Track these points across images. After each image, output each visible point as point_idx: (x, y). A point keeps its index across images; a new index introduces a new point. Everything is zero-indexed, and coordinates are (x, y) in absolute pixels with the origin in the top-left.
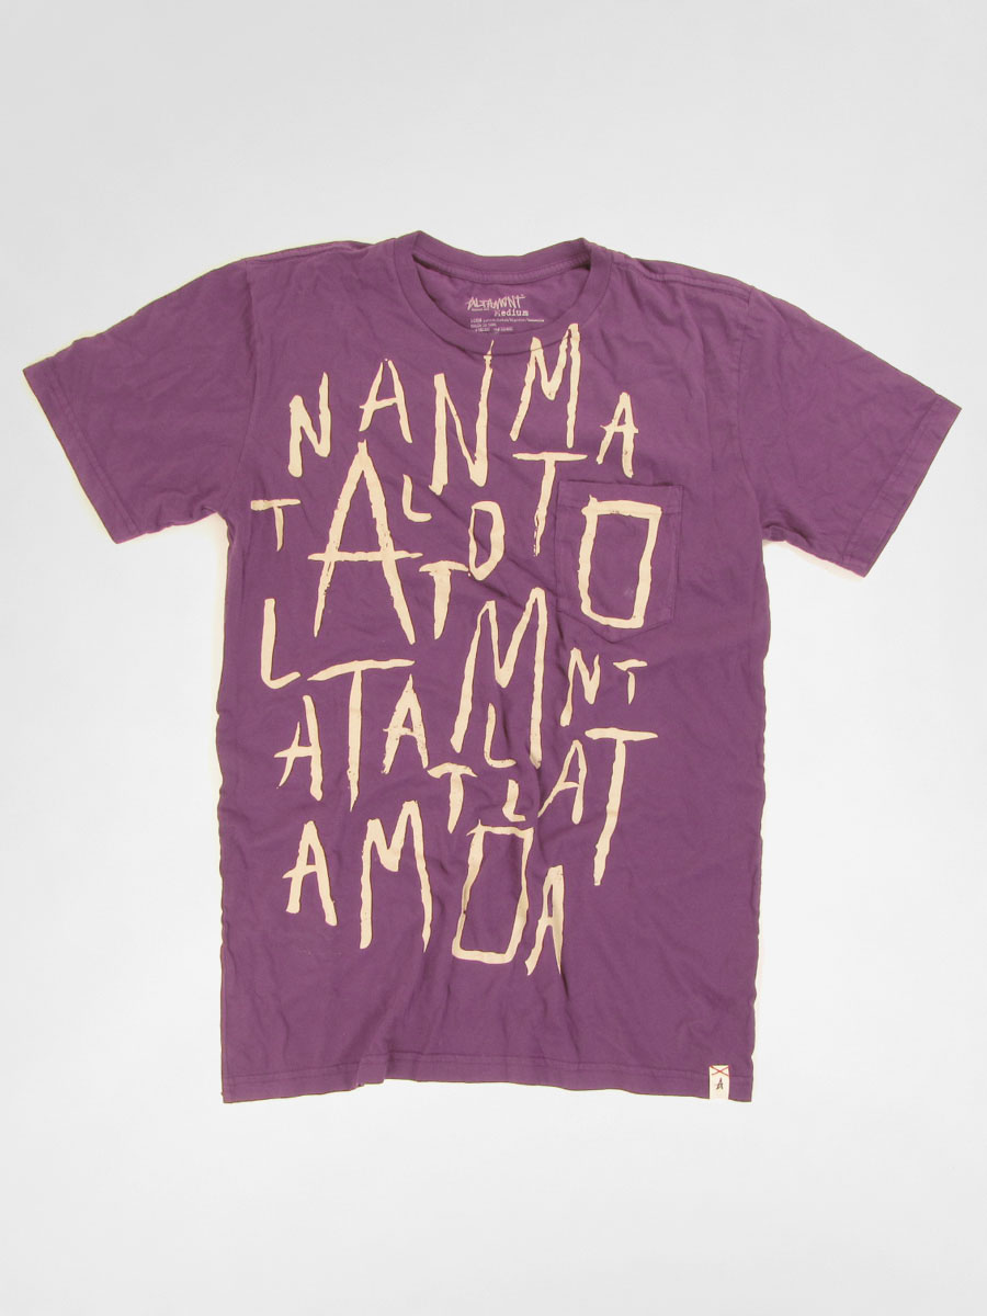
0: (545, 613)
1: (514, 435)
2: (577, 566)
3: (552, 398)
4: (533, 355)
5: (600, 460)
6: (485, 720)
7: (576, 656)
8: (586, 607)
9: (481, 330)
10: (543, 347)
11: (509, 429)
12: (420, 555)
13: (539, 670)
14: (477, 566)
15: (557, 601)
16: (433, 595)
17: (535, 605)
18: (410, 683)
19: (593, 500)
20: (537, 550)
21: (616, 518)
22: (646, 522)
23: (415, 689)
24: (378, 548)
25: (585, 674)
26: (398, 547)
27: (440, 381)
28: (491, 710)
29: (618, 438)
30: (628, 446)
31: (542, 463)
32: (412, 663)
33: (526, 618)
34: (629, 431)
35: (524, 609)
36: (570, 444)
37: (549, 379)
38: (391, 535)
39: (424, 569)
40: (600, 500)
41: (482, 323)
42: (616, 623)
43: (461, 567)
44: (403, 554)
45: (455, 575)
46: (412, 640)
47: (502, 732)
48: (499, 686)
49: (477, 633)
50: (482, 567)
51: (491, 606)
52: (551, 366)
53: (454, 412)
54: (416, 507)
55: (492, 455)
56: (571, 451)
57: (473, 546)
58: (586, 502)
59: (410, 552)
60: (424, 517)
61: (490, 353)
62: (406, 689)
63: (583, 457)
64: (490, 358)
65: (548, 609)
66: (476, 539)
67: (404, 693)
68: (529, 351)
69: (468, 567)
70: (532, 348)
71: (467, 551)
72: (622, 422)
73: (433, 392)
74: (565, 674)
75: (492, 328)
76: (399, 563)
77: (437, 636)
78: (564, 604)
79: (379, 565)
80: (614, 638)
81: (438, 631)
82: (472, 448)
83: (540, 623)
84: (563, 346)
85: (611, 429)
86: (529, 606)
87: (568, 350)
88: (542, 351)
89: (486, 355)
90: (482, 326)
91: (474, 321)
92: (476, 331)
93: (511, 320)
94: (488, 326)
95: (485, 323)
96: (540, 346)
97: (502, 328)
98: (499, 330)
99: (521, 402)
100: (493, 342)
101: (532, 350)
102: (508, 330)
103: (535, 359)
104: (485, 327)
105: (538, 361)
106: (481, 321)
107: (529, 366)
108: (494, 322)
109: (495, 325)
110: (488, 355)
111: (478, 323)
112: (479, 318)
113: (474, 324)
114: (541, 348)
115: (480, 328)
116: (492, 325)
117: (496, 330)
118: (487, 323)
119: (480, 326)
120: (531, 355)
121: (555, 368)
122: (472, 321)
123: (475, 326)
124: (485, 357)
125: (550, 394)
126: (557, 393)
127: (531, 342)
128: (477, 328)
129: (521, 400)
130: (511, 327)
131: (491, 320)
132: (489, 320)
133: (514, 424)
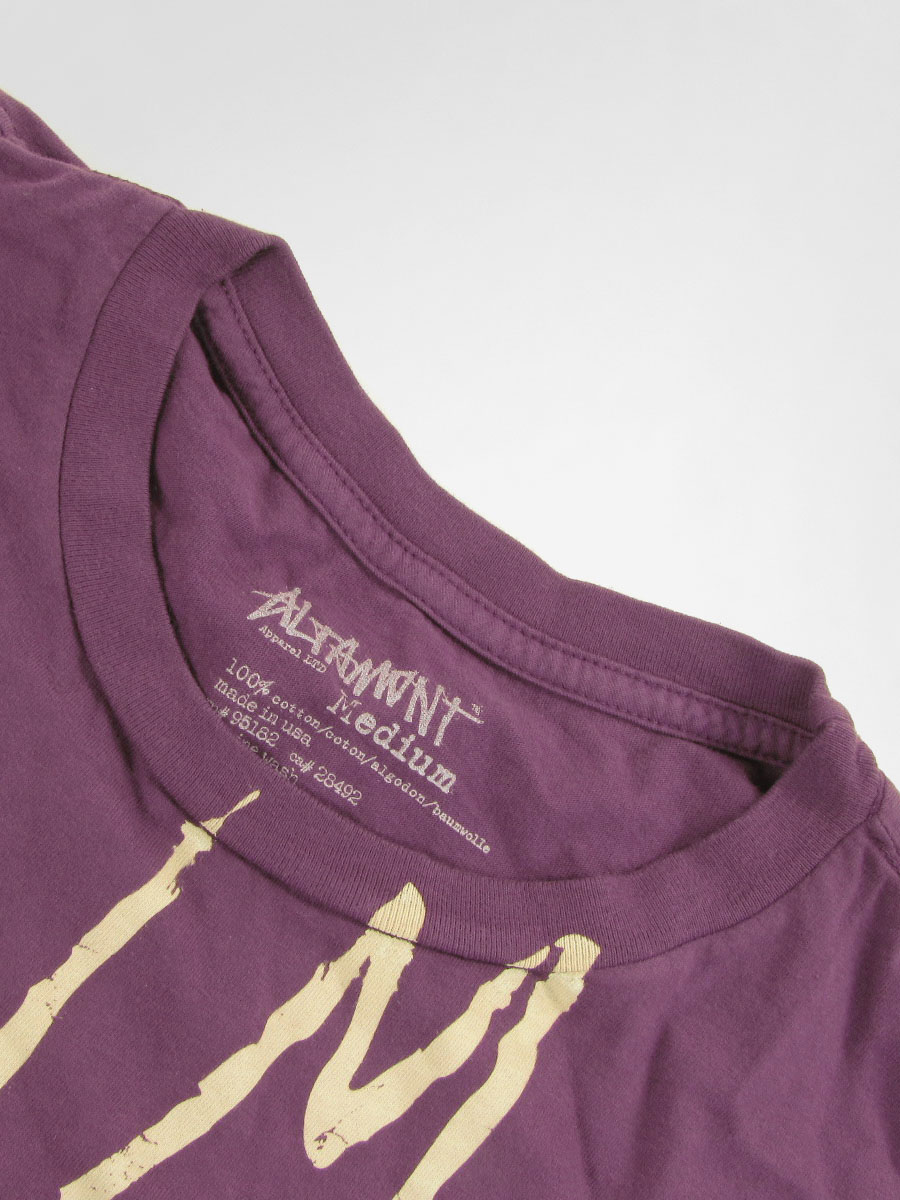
3: (323, 1157)
4: (365, 946)
9: (243, 723)
10: (420, 945)
37: (362, 1078)
41: (262, 701)
61: (215, 824)
64: (204, 844)
68: (361, 925)
75: (287, 744)
84: (497, 991)
87: (505, 1020)
88: (406, 955)
89: (197, 823)
90: (259, 711)
91: (242, 674)
92: (224, 713)
93: (375, 766)
94: (277, 728)
95: (275, 709)
96: (413, 936)
97: (322, 771)
98: (306, 768)
99: (196, 1092)
100: (254, 795)
101: (376, 927)
102: (338, 791)
103: (364, 968)
104: (262, 723)
105: (366, 981)
106: (265, 691)
107: (326, 970)
108: (307, 728)
109: (306, 741)
110: (205, 829)
111: (252, 690)
112: (265, 678)
113: (232, 682)
114: (412, 942)
115: (245, 712)
116: (297, 734)
117: (298, 760)
118: (284, 715)
119: (252, 706)
120: (360, 941)
121: (411, 1052)
122: (234, 671)
123: (231, 694)
124: (187, 828)
125: (322, 1138)
126: (355, 1155)
127: (391, 893)
128: (233, 707)
129: (202, 1085)
130: (355, 788)
131: (306, 714)
132: (296, 711)
133: (106, 1164)
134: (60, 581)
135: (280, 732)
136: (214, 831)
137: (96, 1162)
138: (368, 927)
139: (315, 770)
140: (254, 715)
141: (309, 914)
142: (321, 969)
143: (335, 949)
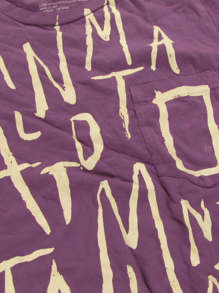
0: (150, 179)
1: (88, 67)
2: (163, 140)
3: (108, 39)
4: (87, 18)
5: (153, 68)
6: (127, 281)
7: (185, 205)
8: (180, 165)
9: (48, 11)
10: (92, 12)
11: (84, 64)
12: (39, 163)
13: (159, 225)
14: (86, 159)
15: (155, 168)
16: (56, 189)
17: (140, 176)
18: (54, 266)
19: (158, 94)
20: (129, 136)
21: (180, 100)
22: (201, 98)
23: (61, 270)
24: (5, 167)
25: (198, 216)
26: (19, 162)
27: (27, 48)
28: (130, 269)
29: (162, 49)
30: (171, 51)
31: (114, 78)
32: (53, 249)
33: (136, 187)
34: (168, 42)
35: (132, 181)
36: (129, 62)
37: (102, 29)
38: (13, 155)
39: (44, 172)
40: (163, 91)
41: (47, 6)
42: (206, 172)
43: (74, 164)
44: (26, 166)
45: (69, 170)
46: (48, 230)
47: (144, 286)
48: (131, 249)
49: (100, 211)
50: (90, 159)
51: (105, 185)
52: (101, 21)
53: (41, 63)
54: (28, 129)
55: (76, 83)
56: (131, 67)
57: (78, 145)
58: (154, 96)
59: (31, 163)
60: (36, 135)
61: (57, 23)
62: (52, 274)
63: (141, 68)
64: (59, 27)
65: (151, 176)
66: (79, 141)
67: (52, 277)
68: (84, 17)
69: (78, 161)
70: (85, 14)
71: (75, 150)
72: (160, 38)
73: (24, 55)
74: (181, 223)
75: (55, 9)
76: (24, 173)
77: (68, 221)
78: (162, 169)
79: (8, 179)
80: (210, 183)
81: (68, 217)
82: (60, 81)
83: (148, 187)
84: (106, 9)
85: (155, 45)
86: (135, 178)
87: (110, 10)
88: (92, 14)
89: (55, 26)
90: (48, 8)
91: (41, 5)
92: (45, 11)
93: (66, 2)
94: (52, 8)
95: (49, 6)
96: (91, 12)
97: (62, 7)
98: (60, 9)
99: (87, 46)
100: (58, 16)
101: (86, 15)
102: (66, 8)
103: (89, 20)
104: (50, 9)
105: (91, 21)
106: (46, 5)
107: (86, 25)
108: (55, 5)
109: (56, 6)
110: (57, 26)
111: (45, 6)
112: (45, 3)
113: (41, 7)
114: (91, 13)
115: (46, 9)
116: (55, 7)
117: (58, 9)
118: (51, 6)
119: (46, 8)
120: (86, 18)
121: (104, 22)
122: (40, 6)
123: (43, 8)
124: (55, 27)
125: (105, 38)
126: (111, 36)
127: (84, 11)
128: (45, 10)
129: (87, 45)
130: (67, 6)
131: (53, 3)
132: (52, 4)
133: (86, 59)
134: (11, 19)
135: (53, 8)
136: (58, 24)
137: (85, 60)
138: (85, 16)
139: (61, 8)
140: (48, 9)
141: (78, 22)
142: (85, 26)
143: (84, 22)
